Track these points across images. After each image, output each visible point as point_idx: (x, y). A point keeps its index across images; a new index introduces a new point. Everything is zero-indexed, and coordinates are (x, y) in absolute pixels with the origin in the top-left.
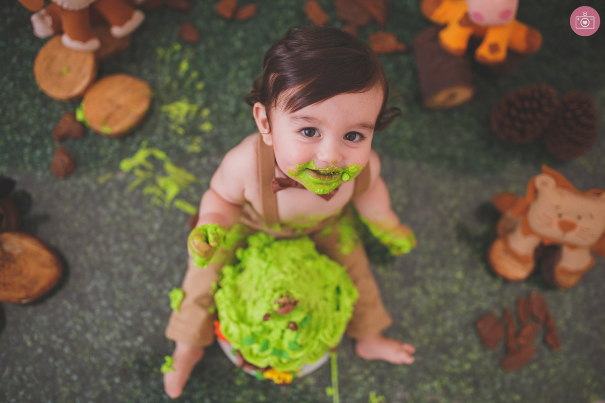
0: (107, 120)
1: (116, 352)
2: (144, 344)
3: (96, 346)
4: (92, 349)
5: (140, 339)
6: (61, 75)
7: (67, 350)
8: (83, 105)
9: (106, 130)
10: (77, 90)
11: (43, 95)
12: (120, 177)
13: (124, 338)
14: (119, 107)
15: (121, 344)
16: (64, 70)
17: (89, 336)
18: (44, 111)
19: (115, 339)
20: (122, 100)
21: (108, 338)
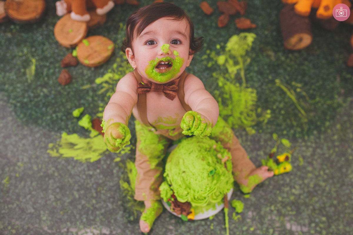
0: (88, 57)
1: (84, 177)
2: (99, 174)
3: (73, 172)
4: (71, 174)
5: (98, 171)
6: (68, 33)
7: (56, 174)
8: (77, 48)
9: (87, 62)
10: (76, 41)
11: (57, 43)
12: (94, 85)
13: (89, 170)
14: (96, 52)
15: (87, 173)
16: (70, 30)
17: (70, 167)
18: (57, 51)
19: (84, 170)
20: (98, 49)
21: (80, 169)
